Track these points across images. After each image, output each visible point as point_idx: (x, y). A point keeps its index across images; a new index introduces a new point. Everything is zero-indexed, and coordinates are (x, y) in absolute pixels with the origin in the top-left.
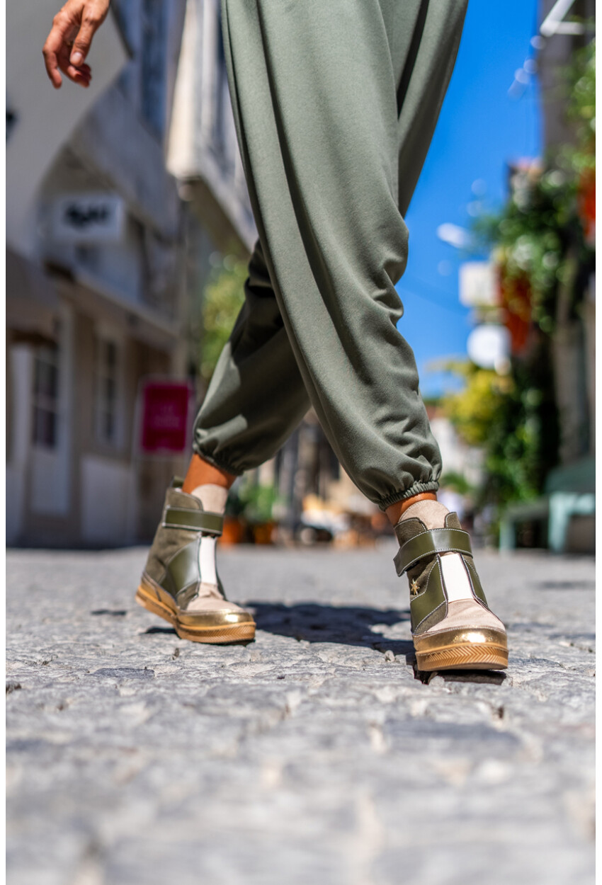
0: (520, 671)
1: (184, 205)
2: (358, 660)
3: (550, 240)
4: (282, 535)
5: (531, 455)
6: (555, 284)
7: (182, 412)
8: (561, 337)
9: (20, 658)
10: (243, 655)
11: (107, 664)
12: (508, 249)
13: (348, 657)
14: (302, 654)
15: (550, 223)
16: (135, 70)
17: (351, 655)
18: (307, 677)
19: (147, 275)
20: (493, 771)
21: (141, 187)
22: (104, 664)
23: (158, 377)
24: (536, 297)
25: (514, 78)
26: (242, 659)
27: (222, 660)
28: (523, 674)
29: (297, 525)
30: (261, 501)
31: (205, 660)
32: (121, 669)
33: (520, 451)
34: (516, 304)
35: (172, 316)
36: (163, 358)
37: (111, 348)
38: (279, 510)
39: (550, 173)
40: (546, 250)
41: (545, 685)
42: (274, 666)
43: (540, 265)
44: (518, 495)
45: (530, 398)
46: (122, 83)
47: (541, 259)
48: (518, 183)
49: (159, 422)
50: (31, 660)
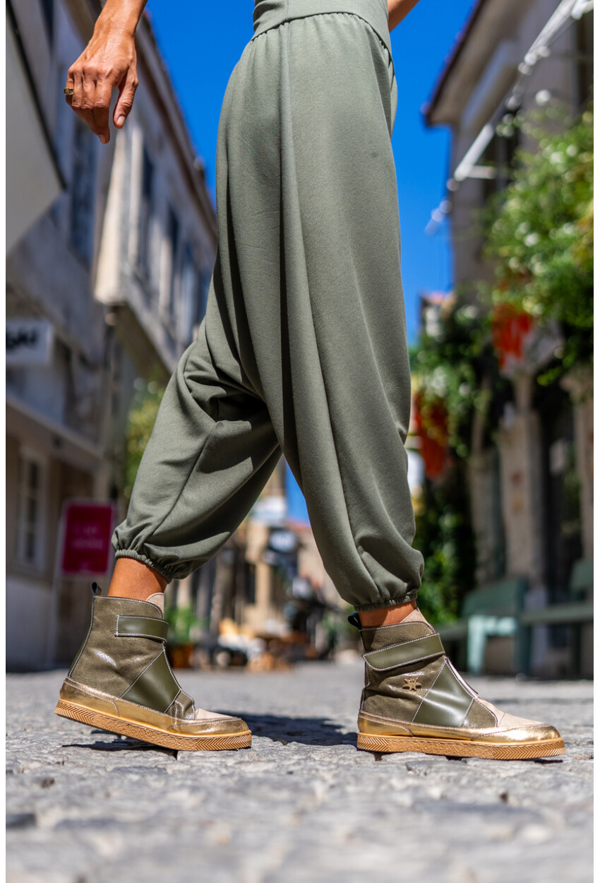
0: (503, 767)
1: (110, 331)
2: (350, 759)
3: (465, 370)
4: (200, 658)
5: (448, 578)
6: (470, 411)
7: (106, 534)
8: (476, 462)
9: (34, 758)
10: (242, 756)
11: (119, 763)
12: (427, 378)
13: (340, 757)
14: (297, 754)
15: (467, 353)
16: (66, 200)
17: (343, 755)
18: (314, 772)
19: (72, 399)
20: (535, 833)
21: (68, 313)
22: (116, 764)
23: (80, 500)
24: (452, 425)
25: (430, 217)
26: (242, 759)
27: (223, 760)
28: (507, 770)
29: (213, 648)
30: (180, 624)
31: (207, 760)
32: (135, 767)
33: (437, 575)
34: (433, 432)
35: (96, 440)
36: (86, 479)
37: (34, 469)
38: (196, 633)
39: (466, 307)
40: (463, 380)
41: (533, 777)
42: (277, 764)
43: (457, 393)
44: (436, 616)
45: (448, 522)
46: (53, 213)
47: (458, 388)
48: (431, 315)
49: (80, 544)
50: (45, 760)
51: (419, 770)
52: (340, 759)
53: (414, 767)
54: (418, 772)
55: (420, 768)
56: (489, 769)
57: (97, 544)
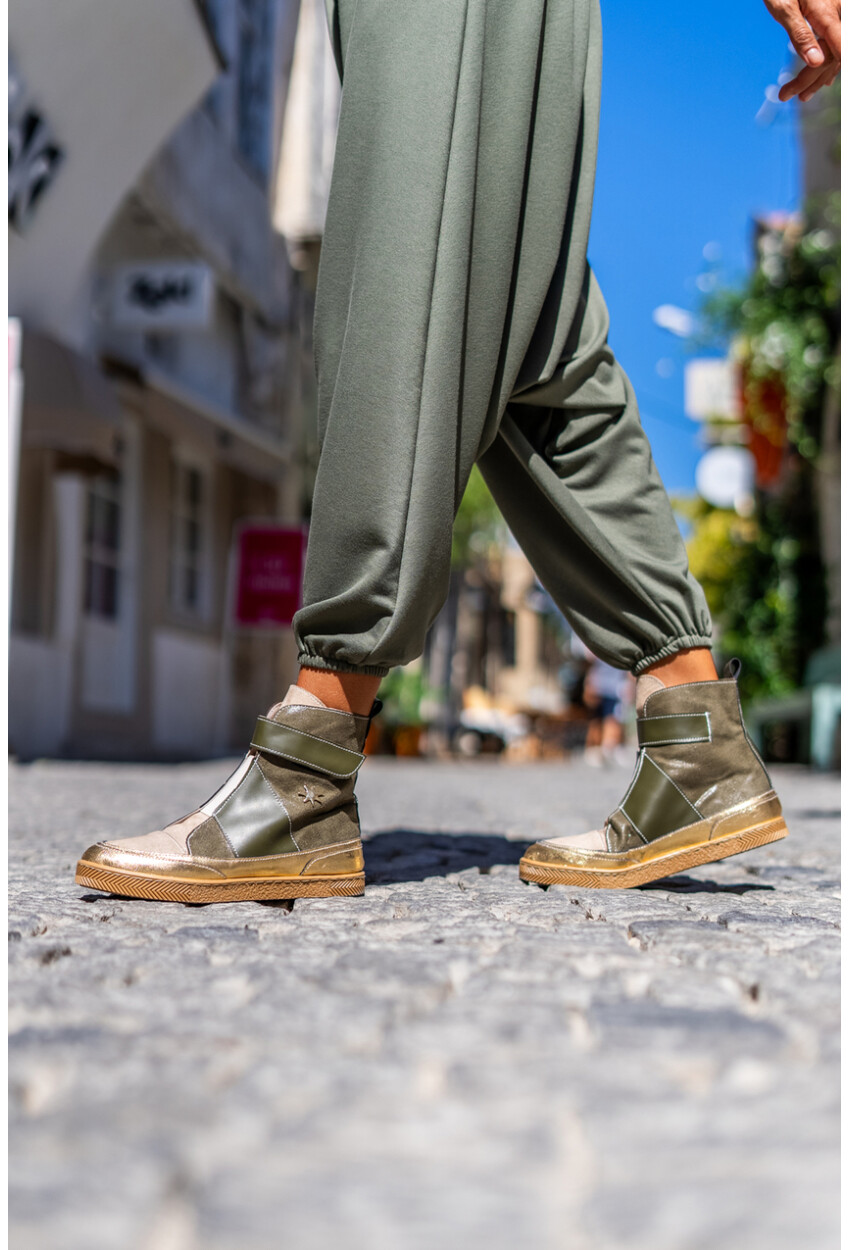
0: (779, 934)
1: (296, 278)
2: (547, 917)
3: (813, 326)
4: (433, 742)
5: (785, 631)
6: (820, 388)
7: (293, 569)
8: (828, 465)
9: (69, 912)
10: (385, 909)
11: (192, 920)
12: (754, 341)
13: (533, 912)
14: (467, 908)
15: (816, 302)
16: (230, 84)
17: (537, 911)
18: (476, 940)
19: (245, 377)
20: (750, 1075)
21: (236, 251)
22: (187, 921)
23: (260, 520)
24: (793, 412)
26: (383, 915)
27: (354, 916)
28: (784, 939)
29: (454, 729)
30: (405, 695)
31: (330, 916)
32: (211, 928)
33: (770, 625)
34: (765, 423)
35: (280, 434)
36: (267, 492)
37: (194, 478)
38: (429, 707)
39: (816, 232)
40: (809, 342)
41: (816, 954)
42: (429, 924)
43: (800, 362)
44: (768, 686)
45: (785, 550)
46: (210, 104)
47: (801, 354)
48: (768, 246)
49: (261, 583)
50: (84, 914)
51: (648, 937)
52: (532, 917)
53: (640, 932)
54: (645, 939)
55: (650, 934)
56: (754, 937)
57: (283, 584)
